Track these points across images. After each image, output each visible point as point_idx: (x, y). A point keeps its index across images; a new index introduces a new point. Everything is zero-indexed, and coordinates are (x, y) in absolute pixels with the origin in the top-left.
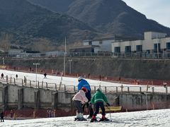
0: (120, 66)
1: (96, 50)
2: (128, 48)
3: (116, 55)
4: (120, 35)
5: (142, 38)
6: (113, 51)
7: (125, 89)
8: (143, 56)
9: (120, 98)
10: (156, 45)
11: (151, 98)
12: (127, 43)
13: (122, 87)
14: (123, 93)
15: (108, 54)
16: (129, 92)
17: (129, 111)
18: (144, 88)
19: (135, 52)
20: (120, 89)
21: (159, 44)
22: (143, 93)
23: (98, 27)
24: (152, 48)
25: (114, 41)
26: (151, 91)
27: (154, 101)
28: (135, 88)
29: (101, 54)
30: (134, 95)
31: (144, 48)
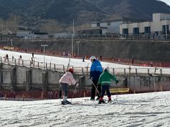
0: (128, 47)
1: (104, 32)
2: (136, 30)
3: (124, 36)
4: (128, 16)
5: (151, 20)
6: (121, 33)
7: (133, 71)
8: (152, 38)
9: (128, 80)
10: (164, 26)
11: (159, 80)
12: (135, 25)
13: (130, 69)
14: (131, 75)
15: (116, 36)
16: (136, 73)
17: (137, 93)
18: (152, 70)
19: (143, 33)
20: (127, 71)
21: (168, 26)
22: (151, 75)
23: (106, 8)
24: (160, 29)
25: (122, 22)
26: (159, 73)
27: (162, 83)
28: (143, 70)
29: (108, 35)
30: (142, 77)
31: (153, 30)
